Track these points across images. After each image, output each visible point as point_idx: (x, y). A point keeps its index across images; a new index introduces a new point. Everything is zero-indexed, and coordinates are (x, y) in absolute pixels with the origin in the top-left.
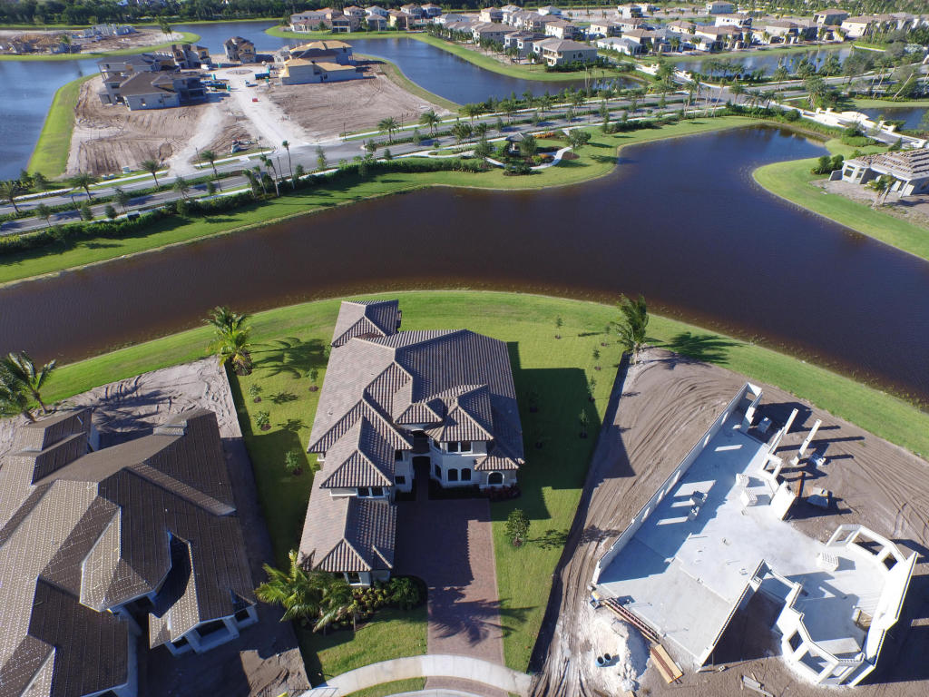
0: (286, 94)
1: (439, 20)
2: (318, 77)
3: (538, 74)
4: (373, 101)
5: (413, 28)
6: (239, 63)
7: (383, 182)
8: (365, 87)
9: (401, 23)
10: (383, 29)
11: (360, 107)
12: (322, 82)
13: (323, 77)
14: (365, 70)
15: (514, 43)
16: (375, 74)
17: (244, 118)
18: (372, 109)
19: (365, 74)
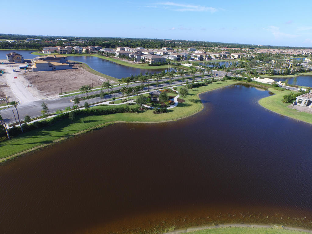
0: (34, 75)
1: (101, 50)
2: (51, 68)
3: (145, 67)
4: (77, 78)
5: (92, 53)
6: (14, 63)
8: (73, 72)
9: (87, 51)
10: (80, 53)
11: (71, 80)
12: (53, 70)
13: (54, 68)
14: (73, 66)
15: (133, 56)
16: (78, 67)
18: (77, 81)
19: (73, 67)
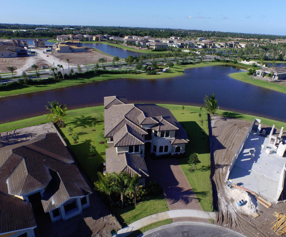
0: (59, 55)
1: (110, 38)
2: (71, 50)
3: (149, 52)
4: (92, 57)
5: (102, 41)
6: (39, 47)
7: (103, 76)
8: (88, 54)
9: (97, 39)
10: (91, 40)
11: (89, 58)
12: (72, 52)
14: (88, 50)
15: (139, 43)
16: (91, 51)
17: (44, 60)
18: (93, 59)
